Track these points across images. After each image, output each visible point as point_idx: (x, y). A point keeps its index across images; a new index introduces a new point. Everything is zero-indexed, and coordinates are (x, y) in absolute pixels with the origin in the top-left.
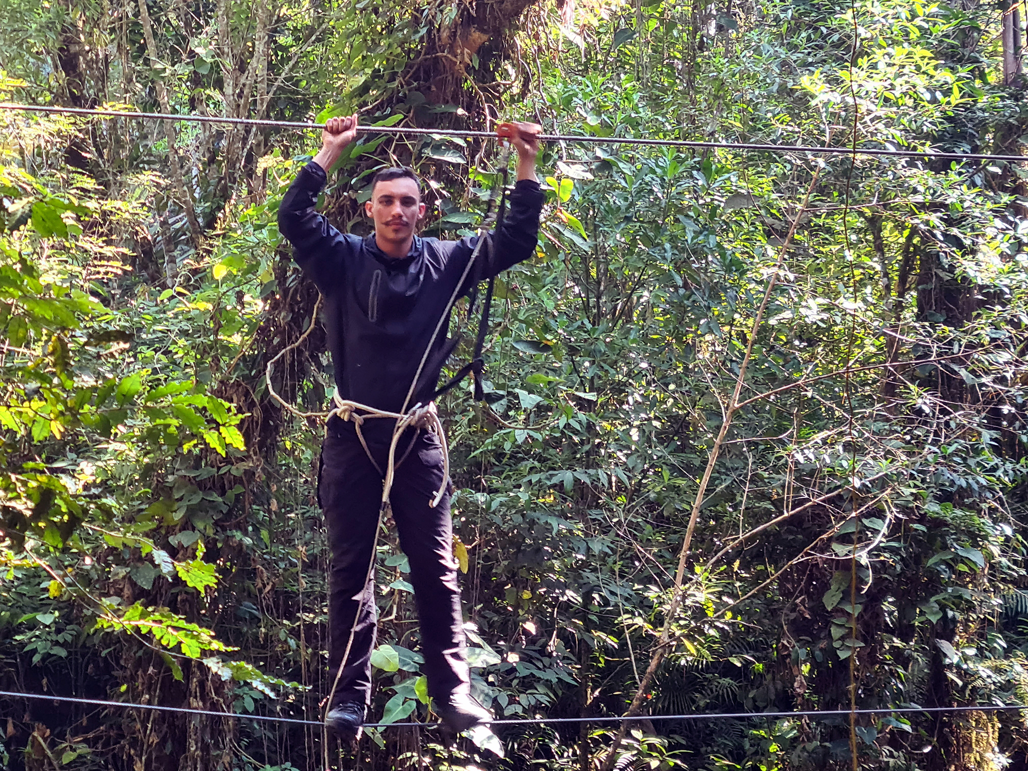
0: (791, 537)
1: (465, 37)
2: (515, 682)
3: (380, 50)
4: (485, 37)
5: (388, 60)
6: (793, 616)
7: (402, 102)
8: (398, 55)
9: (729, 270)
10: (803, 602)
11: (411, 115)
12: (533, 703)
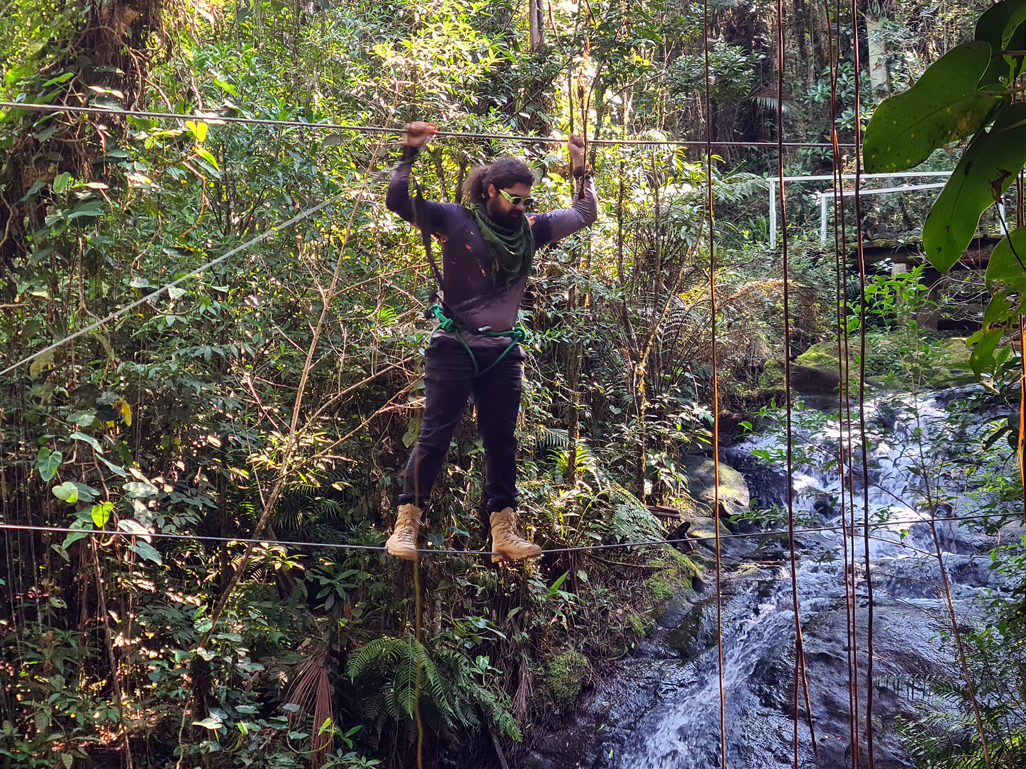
0: (378, 393)
1: (122, 14)
2: (170, 508)
3: (54, 24)
4: (136, 14)
5: (60, 31)
6: (381, 452)
7: (73, 63)
8: (68, 27)
9: (327, 193)
10: (387, 442)
11: (80, 73)
12: (184, 523)
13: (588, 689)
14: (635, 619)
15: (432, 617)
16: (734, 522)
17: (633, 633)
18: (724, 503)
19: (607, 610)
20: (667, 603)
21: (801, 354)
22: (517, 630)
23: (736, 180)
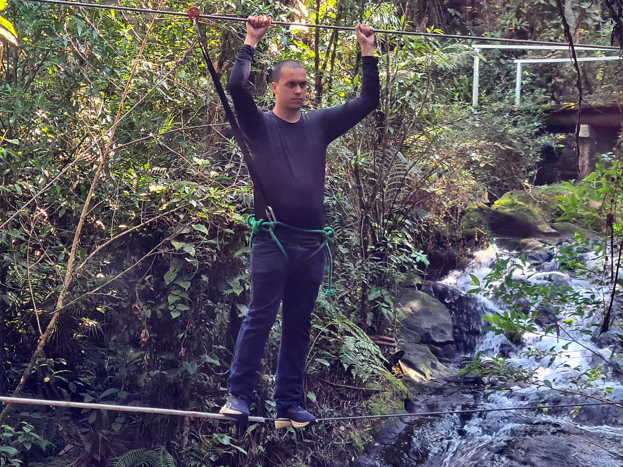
10: (150, 279)
14: (355, 435)
15: (182, 433)
16: (439, 349)
17: (353, 448)
18: (431, 332)
19: (331, 427)
20: (383, 422)
21: (496, 199)
22: (254, 443)
23: (452, 50)
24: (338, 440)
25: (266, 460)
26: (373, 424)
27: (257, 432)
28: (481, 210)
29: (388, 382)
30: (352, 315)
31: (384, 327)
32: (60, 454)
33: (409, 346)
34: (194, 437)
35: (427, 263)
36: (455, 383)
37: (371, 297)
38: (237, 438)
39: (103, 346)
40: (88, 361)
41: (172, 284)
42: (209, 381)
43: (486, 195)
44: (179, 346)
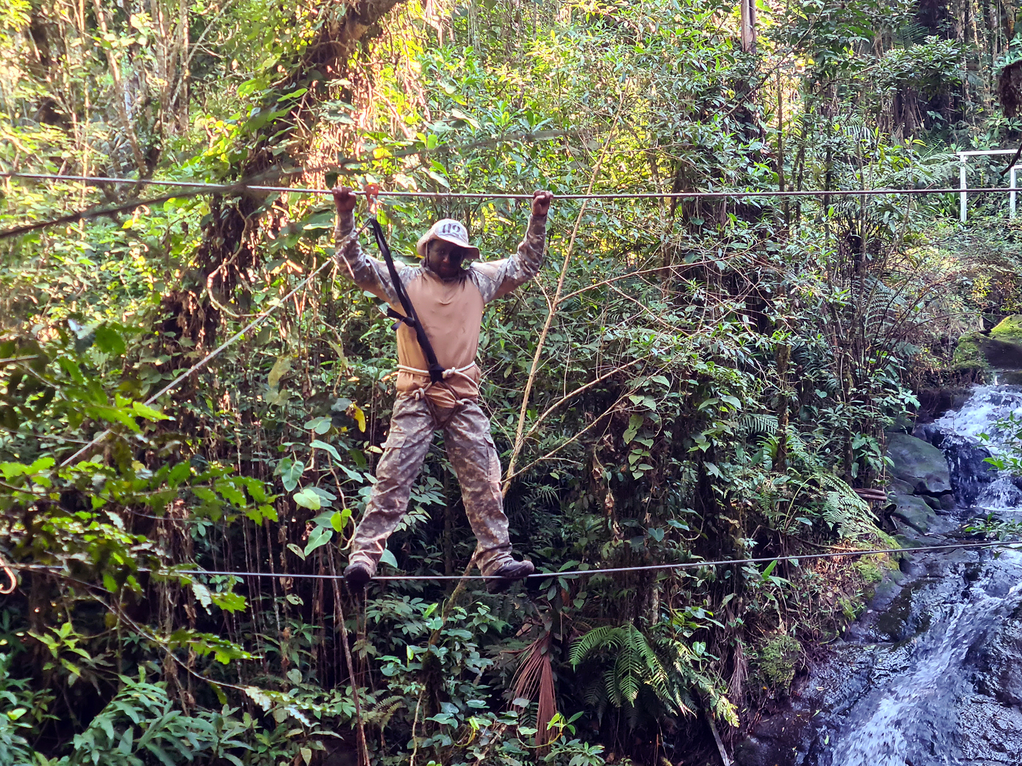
4: (365, 28)
10: (609, 439)
11: (312, 88)
12: (414, 521)
13: (802, 674)
14: (845, 601)
15: (650, 605)
16: (936, 500)
17: (843, 616)
18: (925, 481)
19: (818, 594)
20: (876, 586)
21: (993, 326)
22: (732, 615)
23: (934, 161)
24: (826, 608)
25: (745, 633)
26: (865, 588)
27: (735, 602)
28: (976, 340)
29: (880, 540)
30: (835, 467)
31: (872, 478)
32: (518, 634)
33: (902, 498)
34: (663, 611)
35: (918, 404)
36: (956, 538)
37: (855, 446)
38: (712, 609)
39: (558, 513)
40: (542, 530)
41: (633, 443)
42: (679, 548)
43: (981, 322)
44: (643, 510)
